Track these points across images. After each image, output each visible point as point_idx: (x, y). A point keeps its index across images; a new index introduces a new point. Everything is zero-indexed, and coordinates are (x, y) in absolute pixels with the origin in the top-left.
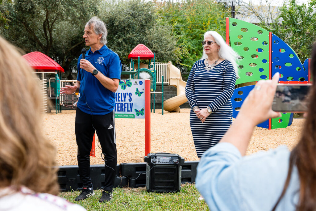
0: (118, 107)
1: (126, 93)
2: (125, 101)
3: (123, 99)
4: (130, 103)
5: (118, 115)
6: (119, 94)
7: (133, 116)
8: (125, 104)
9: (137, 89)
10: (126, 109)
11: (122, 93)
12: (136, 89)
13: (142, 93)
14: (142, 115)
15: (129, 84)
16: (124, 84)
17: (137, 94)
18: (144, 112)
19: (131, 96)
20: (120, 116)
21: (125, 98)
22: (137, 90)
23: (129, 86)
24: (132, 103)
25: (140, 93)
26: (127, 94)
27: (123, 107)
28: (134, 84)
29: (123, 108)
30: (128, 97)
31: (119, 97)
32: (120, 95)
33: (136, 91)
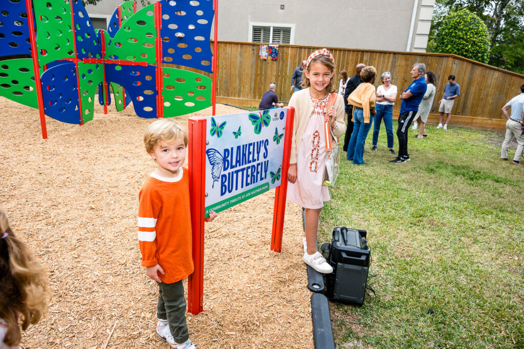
0: (248, 176)
1: (260, 142)
2: (258, 160)
3: (256, 157)
4: (265, 162)
5: (246, 195)
6: (250, 144)
7: (267, 187)
8: (258, 165)
9: (276, 129)
10: (259, 175)
11: (254, 143)
12: (275, 131)
13: (282, 135)
14: (278, 179)
15: (267, 120)
16: (259, 121)
17: (274, 140)
18: (281, 173)
19: (267, 147)
20: (249, 194)
21: (258, 153)
22: (276, 133)
23: (266, 124)
24: (268, 161)
25: (279, 138)
26: (262, 144)
27: (255, 174)
28: (274, 120)
29: (254, 176)
30: (263, 150)
31: (250, 153)
32: (252, 147)
33: (274, 135)
